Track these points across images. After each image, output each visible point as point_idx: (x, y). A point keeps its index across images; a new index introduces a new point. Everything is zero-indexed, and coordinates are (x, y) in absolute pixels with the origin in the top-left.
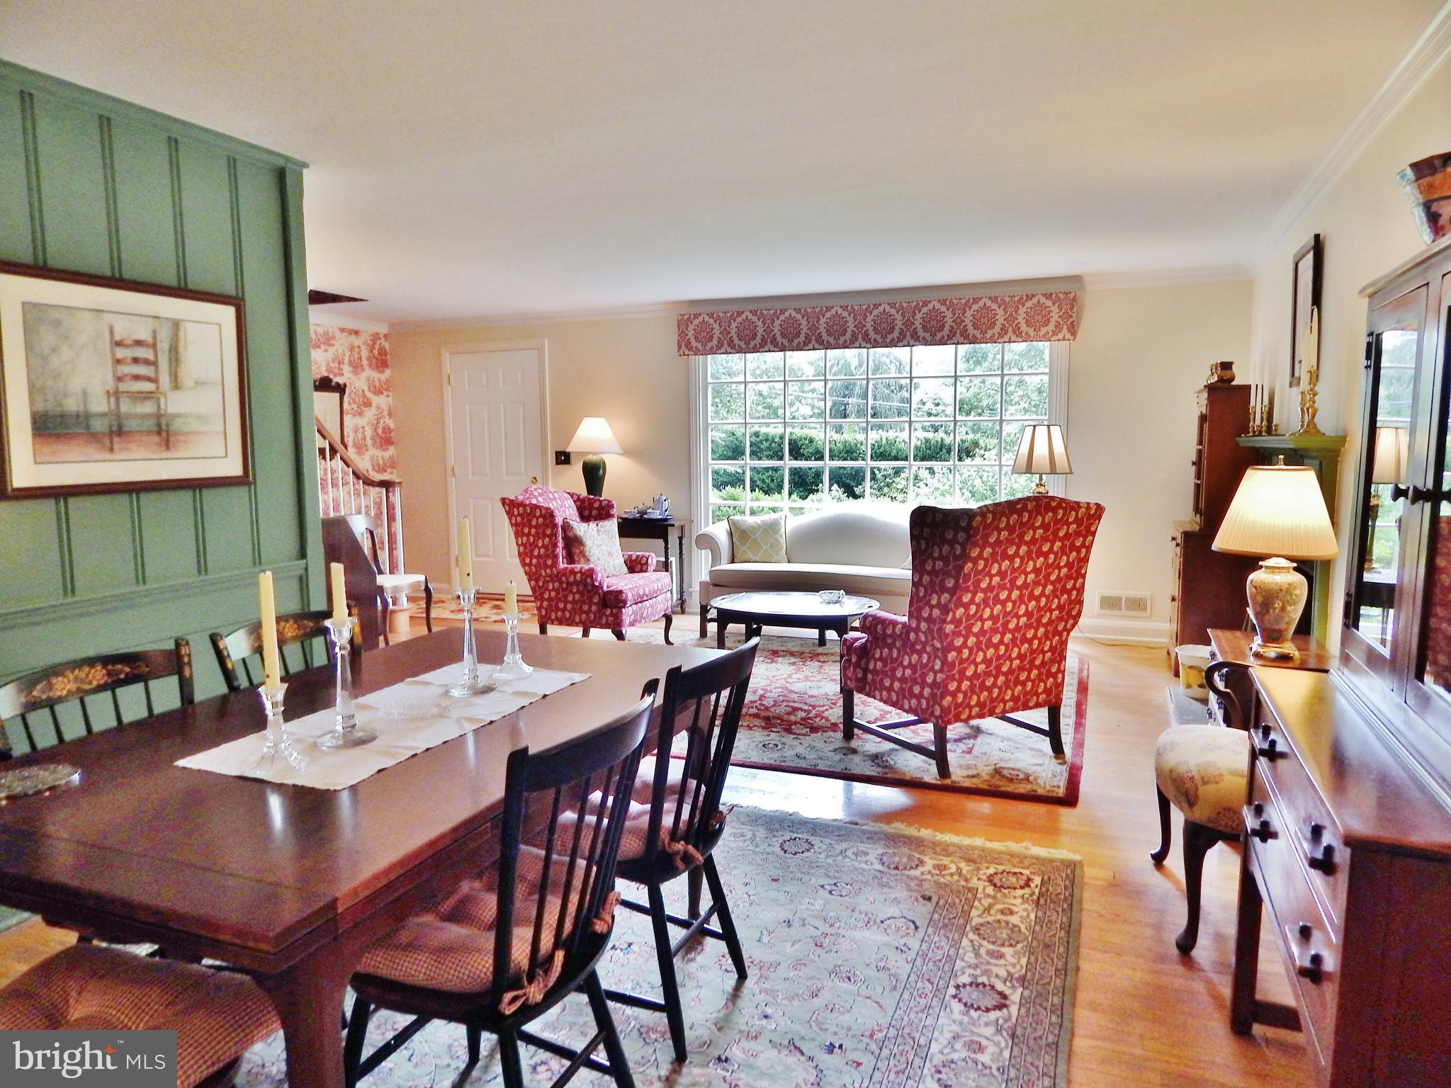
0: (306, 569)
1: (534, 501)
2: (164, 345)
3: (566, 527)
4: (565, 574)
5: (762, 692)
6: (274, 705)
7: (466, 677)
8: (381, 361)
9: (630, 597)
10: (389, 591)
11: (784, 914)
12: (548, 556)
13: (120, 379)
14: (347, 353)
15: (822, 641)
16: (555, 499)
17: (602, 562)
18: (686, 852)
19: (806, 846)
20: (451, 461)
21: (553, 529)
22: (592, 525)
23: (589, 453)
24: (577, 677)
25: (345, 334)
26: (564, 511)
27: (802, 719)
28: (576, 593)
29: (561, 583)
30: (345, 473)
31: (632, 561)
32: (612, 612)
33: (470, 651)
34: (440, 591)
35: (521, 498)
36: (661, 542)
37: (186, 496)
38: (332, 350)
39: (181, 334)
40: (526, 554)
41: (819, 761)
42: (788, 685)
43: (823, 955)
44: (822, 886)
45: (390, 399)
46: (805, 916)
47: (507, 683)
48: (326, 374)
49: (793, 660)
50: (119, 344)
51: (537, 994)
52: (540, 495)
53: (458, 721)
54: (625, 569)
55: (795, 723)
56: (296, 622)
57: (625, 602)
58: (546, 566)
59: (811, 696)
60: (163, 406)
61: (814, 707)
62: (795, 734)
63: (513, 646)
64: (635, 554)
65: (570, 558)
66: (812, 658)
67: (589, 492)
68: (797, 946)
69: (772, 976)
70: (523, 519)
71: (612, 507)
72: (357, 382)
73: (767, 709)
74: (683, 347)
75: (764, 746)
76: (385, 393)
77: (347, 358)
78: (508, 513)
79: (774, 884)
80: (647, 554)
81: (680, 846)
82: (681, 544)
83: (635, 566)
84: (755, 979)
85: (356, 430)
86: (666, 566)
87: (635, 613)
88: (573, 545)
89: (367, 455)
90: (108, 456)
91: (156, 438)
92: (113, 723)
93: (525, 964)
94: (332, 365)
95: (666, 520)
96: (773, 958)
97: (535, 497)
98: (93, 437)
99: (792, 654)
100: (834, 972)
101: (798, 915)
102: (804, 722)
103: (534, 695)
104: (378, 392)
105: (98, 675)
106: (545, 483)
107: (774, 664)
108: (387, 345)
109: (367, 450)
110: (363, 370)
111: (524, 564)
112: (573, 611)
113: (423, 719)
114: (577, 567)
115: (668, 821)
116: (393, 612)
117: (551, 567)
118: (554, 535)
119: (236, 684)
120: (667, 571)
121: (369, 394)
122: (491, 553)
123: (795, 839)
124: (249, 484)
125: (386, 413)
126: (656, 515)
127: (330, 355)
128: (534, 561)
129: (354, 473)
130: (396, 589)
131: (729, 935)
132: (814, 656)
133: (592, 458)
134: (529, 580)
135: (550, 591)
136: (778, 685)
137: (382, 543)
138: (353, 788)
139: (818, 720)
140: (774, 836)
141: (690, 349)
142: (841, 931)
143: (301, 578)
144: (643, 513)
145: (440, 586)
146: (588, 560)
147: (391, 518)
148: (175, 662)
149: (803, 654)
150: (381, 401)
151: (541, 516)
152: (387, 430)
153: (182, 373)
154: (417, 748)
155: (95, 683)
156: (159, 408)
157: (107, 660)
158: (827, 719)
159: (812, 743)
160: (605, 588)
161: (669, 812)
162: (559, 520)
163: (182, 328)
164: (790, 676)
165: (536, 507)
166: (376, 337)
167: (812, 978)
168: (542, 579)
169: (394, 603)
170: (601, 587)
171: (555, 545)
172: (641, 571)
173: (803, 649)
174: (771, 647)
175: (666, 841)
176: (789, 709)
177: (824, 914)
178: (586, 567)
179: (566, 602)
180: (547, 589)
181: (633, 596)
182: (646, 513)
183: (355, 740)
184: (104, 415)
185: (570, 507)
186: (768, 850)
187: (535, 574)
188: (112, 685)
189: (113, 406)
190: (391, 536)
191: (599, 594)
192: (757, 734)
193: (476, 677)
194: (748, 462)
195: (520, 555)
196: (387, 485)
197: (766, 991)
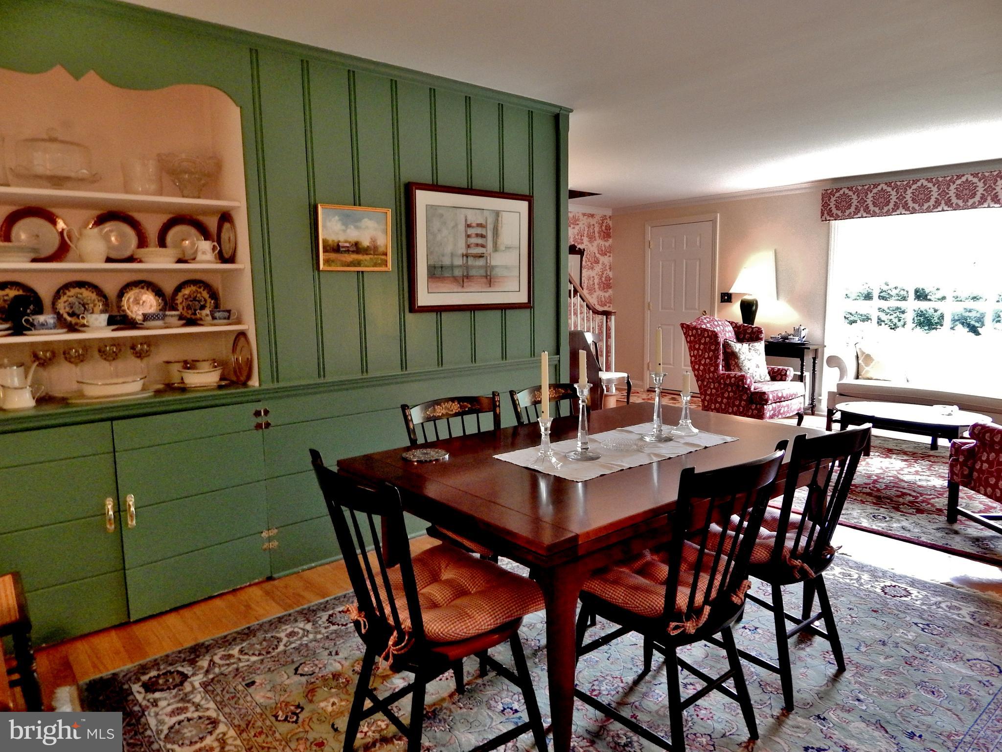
0: (559, 361)
1: (704, 326)
2: (490, 227)
3: (726, 345)
4: (723, 378)
5: (876, 478)
6: (546, 429)
7: (655, 430)
8: (606, 234)
9: (771, 397)
10: (605, 382)
11: (879, 635)
12: (711, 365)
13: (469, 246)
14: (586, 229)
15: (934, 446)
16: (719, 325)
17: (750, 371)
18: (802, 568)
19: (904, 593)
20: (648, 299)
21: (716, 346)
22: (745, 346)
23: (745, 294)
24: (729, 439)
25: (586, 217)
26: (725, 334)
27: (910, 502)
28: (731, 392)
29: (720, 384)
30: (581, 306)
31: (774, 372)
32: (756, 406)
33: (658, 416)
34: (636, 386)
35: (694, 324)
36: (798, 361)
37: (498, 313)
38: (577, 227)
39: (500, 219)
40: (696, 363)
41: (922, 535)
42: (899, 476)
43: (912, 671)
44: (916, 624)
45: (611, 258)
46: (898, 641)
47: (681, 437)
48: (573, 243)
49: (905, 458)
50: (469, 226)
51: (691, 629)
52: (708, 322)
53: (649, 455)
54: (768, 378)
55: (903, 504)
56: (554, 389)
57: (767, 401)
58: (710, 372)
59: (920, 486)
60: (488, 261)
61: (921, 495)
62: (902, 512)
63: (686, 414)
64: (776, 368)
65: (727, 367)
66: (923, 458)
67: (744, 321)
68: (890, 660)
69: (866, 674)
70: (695, 338)
71: (761, 332)
72: (590, 248)
73: (878, 490)
74: (826, 215)
75: (874, 516)
76: (608, 254)
77: (586, 233)
78: (684, 334)
79: (874, 614)
80: (786, 368)
81: (798, 563)
82: (814, 363)
83: (777, 376)
84: (852, 673)
85: (589, 279)
86: (801, 378)
87: (774, 409)
88: (731, 358)
89: (595, 295)
90: (460, 290)
91: (485, 280)
92: (462, 434)
93: (684, 608)
94: (577, 237)
95: (804, 344)
96: (868, 663)
97: (705, 324)
98: (455, 279)
99: (905, 453)
100: (921, 684)
101: (892, 639)
102: (912, 504)
103: (698, 446)
104: (604, 254)
105: (455, 407)
106: (712, 314)
107: (888, 459)
108: (610, 223)
109: (595, 292)
110: (595, 240)
111: (694, 369)
112: (727, 404)
113: (627, 451)
114: (733, 373)
115: (789, 544)
116: (606, 396)
117: (713, 372)
118: (717, 349)
119: (522, 421)
120: (802, 381)
121: (598, 255)
122: (671, 362)
123: (895, 586)
124: (530, 307)
125: (608, 268)
126: (796, 340)
127: (576, 231)
128: (702, 367)
129: (587, 306)
130: (609, 381)
131: (832, 636)
132: (925, 457)
133: (748, 298)
134: (697, 381)
135: (711, 389)
136: (890, 474)
137: (602, 352)
138: (586, 483)
139: (924, 504)
140: (877, 581)
141: (832, 216)
142: (929, 658)
143: (556, 366)
144: (785, 338)
145: (637, 382)
146: (741, 370)
147: (608, 336)
148: (493, 405)
149: (913, 454)
150: (605, 260)
151: (708, 336)
152: (608, 279)
153: (499, 242)
154: (624, 466)
155: (454, 411)
156: (487, 262)
157: (460, 400)
158: (933, 505)
159: (917, 521)
160: (752, 389)
161: (790, 539)
162: (721, 340)
163: (500, 216)
164: (902, 469)
165: (705, 330)
166: (604, 218)
167: (900, 684)
168: (706, 380)
169: (607, 391)
170: (749, 388)
171: (717, 358)
172: (781, 380)
173: (915, 451)
174: (886, 446)
175: (787, 557)
176: (899, 493)
177: (916, 643)
178: (739, 374)
179: (723, 398)
180: (710, 387)
181: (773, 397)
182: (788, 339)
183: (587, 457)
184: (461, 266)
185: (729, 331)
186: (871, 589)
187: (701, 376)
188: (461, 414)
189: (464, 262)
190: (608, 347)
191: (747, 394)
192: (869, 507)
193: (660, 431)
194: (876, 303)
195: (692, 362)
196: (607, 314)
197: (860, 683)
